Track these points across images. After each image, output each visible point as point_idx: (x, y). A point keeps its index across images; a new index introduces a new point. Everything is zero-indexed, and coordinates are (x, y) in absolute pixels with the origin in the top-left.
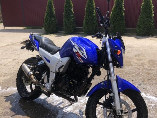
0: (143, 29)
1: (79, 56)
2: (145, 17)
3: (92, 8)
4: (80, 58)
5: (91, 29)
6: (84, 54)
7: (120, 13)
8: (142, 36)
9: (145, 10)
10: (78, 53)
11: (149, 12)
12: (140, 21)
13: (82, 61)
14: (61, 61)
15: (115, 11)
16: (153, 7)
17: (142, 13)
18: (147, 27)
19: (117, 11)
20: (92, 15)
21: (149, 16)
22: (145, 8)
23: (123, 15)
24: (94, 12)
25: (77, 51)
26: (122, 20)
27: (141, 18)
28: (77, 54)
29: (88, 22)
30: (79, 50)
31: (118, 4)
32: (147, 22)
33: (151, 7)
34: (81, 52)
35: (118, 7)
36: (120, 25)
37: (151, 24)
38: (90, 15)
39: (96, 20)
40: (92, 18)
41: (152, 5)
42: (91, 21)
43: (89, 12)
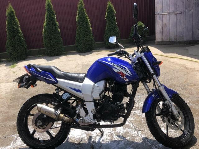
0: (85, 45)
1: (123, 75)
2: (83, 31)
3: (16, 26)
4: (125, 77)
5: (21, 53)
6: (128, 72)
7: (55, 29)
8: (84, 52)
9: (82, 23)
10: (121, 72)
11: (87, 25)
12: (79, 36)
13: (127, 79)
14: (98, 86)
15: (49, 28)
16: (89, 20)
17: (79, 27)
18: (88, 42)
19: (51, 27)
20: (18, 35)
21: (88, 30)
22: (81, 22)
23: (59, 31)
24: (19, 31)
25: (119, 70)
26: (59, 37)
27: (79, 32)
28: (120, 74)
29: (14, 44)
30: (121, 69)
31: (51, 19)
32: (87, 36)
33: (87, 20)
34: (125, 71)
35: (52, 23)
36: (58, 44)
37: (91, 38)
38: (15, 36)
39: (24, 41)
40: (19, 39)
41: (88, 18)
42: (19, 43)
43: (13, 31)
